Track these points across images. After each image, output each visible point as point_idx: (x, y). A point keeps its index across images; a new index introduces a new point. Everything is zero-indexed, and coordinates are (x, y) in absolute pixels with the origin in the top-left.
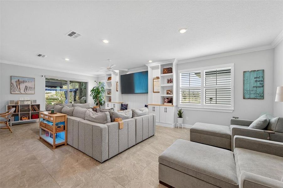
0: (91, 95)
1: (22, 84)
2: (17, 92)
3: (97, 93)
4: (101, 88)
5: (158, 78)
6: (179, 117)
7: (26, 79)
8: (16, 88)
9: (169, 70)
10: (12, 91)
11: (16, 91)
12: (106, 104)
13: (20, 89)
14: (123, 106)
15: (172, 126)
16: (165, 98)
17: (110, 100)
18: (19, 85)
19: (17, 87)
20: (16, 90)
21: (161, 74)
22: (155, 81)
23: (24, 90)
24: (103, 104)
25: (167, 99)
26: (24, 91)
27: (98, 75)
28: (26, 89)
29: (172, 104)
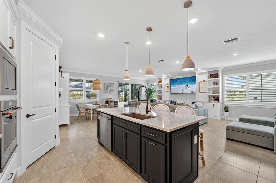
5: (204, 81)
6: (226, 112)
7: (111, 85)
8: (106, 90)
9: (216, 76)
10: (104, 92)
12: (158, 101)
14: (172, 103)
15: (219, 118)
16: (211, 97)
17: (161, 98)
18: (108, 88)
21: (208, 78)
22: (202, 84)
25: (213, 97)
27: (148, 79)
28: (111, 91)
29: (219, 102)
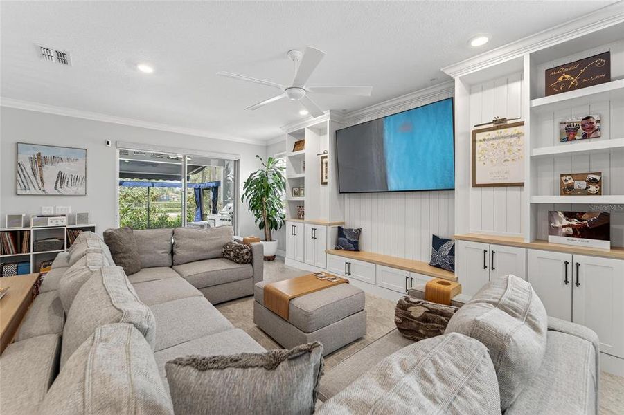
0: (245, 196)
1: (49, 166)
2: (33, 192)
3: (261, 191)
4: (274, 175)
5: (499, 123)
7: (61, 153)
8: (32, 178)
10: (19, 187)
11: (31, 187)
12: (289, 225)
13: (42, 180)
14: (344, 236)
17: (300, 215)
18: (41, 170)
19: (35, 177)
20: (30, 184)
23: (56, 186)
24: (279, 226)
26: (56, 188)
27: (266, 140)
28: (62, 182)
29: (615, 247)
